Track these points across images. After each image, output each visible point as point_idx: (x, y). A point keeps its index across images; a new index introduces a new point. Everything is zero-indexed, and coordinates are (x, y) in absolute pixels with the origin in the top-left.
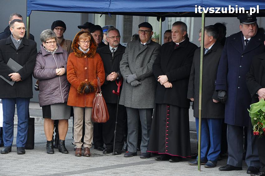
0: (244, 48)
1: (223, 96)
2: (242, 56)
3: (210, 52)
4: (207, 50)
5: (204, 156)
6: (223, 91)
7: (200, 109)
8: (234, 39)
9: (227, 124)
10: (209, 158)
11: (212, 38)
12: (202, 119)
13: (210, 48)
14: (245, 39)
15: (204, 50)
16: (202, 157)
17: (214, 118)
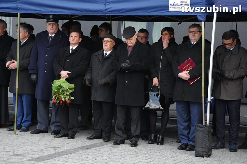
0: (49, 42)
1: (35, 78)
2: (48, 48)
3: (25, 44)
4: (22, 43)
5: (19, 123)
6: (34, 74)
7: (17, 87)
8: (43, 35)
9: (37, 99)
10: (23, 125)
11: (27, 33)
12: (19, 95)
13: (25, 41)
14: (50, 35)
15: (20, 42)
16: (17, 124)
17: (29, 93)
